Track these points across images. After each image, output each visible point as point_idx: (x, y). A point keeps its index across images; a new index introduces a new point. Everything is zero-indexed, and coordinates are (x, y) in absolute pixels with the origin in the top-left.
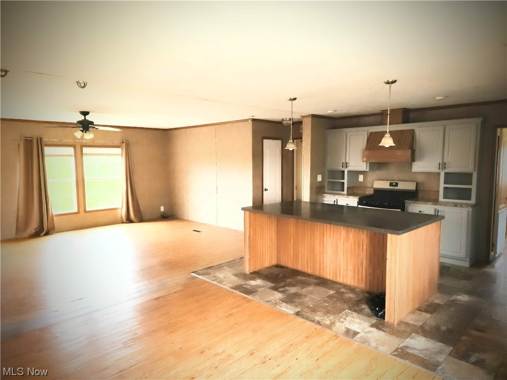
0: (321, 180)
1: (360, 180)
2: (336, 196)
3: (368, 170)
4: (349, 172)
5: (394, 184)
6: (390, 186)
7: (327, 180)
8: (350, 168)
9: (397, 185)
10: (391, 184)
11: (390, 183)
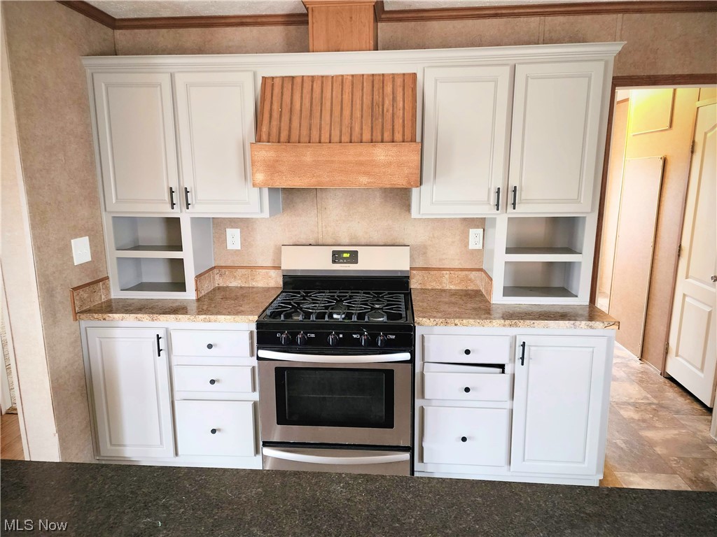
0: (88, 258)
1: (230, 247)
2: (162, 317)
3: (266, 214)
4: (196, 221)
5: (346, 255)
6: (334, 262)
7: (112, 255)
8: (199, 210)
9: (354, 257)
10: (337, 257)
11: (334, 253)
